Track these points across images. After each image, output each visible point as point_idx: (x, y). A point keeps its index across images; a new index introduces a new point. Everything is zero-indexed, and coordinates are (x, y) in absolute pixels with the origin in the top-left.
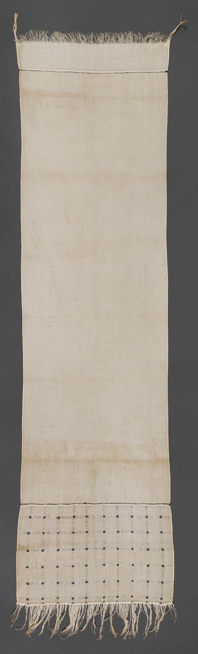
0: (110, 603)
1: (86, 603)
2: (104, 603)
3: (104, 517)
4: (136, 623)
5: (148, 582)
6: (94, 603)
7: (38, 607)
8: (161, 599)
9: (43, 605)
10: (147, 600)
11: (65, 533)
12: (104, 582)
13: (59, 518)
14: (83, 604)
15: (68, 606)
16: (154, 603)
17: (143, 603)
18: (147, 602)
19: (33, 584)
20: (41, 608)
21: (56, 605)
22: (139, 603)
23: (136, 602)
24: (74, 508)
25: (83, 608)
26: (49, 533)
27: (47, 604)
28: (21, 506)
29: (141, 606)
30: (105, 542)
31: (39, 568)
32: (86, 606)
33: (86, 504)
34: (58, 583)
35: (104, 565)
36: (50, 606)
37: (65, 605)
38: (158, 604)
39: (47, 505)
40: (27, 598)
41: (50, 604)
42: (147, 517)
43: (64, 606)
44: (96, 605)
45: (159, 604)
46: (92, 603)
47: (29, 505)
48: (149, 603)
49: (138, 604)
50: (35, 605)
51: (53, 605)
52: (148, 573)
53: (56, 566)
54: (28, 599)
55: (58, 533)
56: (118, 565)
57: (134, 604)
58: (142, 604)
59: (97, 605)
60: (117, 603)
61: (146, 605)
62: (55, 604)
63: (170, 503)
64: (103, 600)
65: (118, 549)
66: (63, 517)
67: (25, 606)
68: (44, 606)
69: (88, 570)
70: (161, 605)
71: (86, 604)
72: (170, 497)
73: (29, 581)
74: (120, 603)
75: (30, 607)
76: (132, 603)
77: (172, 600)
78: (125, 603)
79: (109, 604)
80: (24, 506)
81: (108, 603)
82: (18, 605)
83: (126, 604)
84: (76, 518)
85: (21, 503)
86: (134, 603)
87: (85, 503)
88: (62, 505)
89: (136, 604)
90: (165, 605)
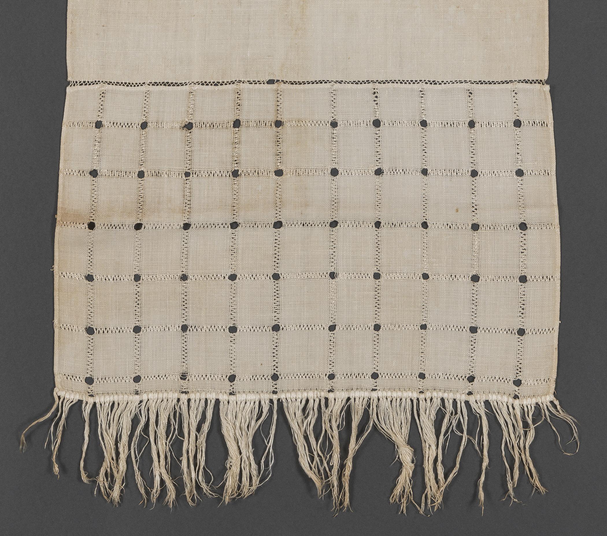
0: (352, 395)
1: (275, 392)
2: (331, 396)
3: (334, 124)
4: (436, 460)
5: (474, 330)
6: (299, 395)
7: (122, 407)
8: (518, 383)
9: (137, 398)
10: (470, 387)
11: (210, 174)
12: (332, 328)
13: (189, 126)
14: (265, 397)
15: (217, 402)
16: (492, 398)
17: (458, 397)
18: (470, 393)
19: (106, 330)
20: (133, 407)
21: (178, 400)
22: (445, 396)
23: (435, 394)
24: (237, 95)
25: (265, 410)
26: (158, 174)
27: (151, 396)
28: (69, 89)
29: (450, 407)
30: (335, 203)
31: (126, 280)
32: (275, 402)
33: (276, 84)
34: (184, 328)
35: (333, 275)
36: (160, 400)
37: (206, 400)
38: (505, 399)
39: (151, 88)
40: (88, 376)
41: (160, 396)
42: (472, 124)
43: (203, 402)
44: (307, 401)
45: (511, 400)
46: (293, 395)
47: (96, 87)
48: (478, 397)
49: (443, 400)
50: (112, 399)
51: (170, 401)
52: (474, 302)
53: (180, 274)
54: (89, 381)
55: (187, 174)
56: (377, 276)
57: (428, 401)
58: (455, 402)
59: (311, 402)
60: (374, 395)
61: (467, 403)
62: (176, 395)
63: (546, 78)
64: (327, 384)
65: (378, 224)
66: (202, 125)
67: (80, 402)
68: (141, 402)
69: (281, 292)
70: (517, 402)
71: (275, 397)
72: (547, 59)
73: (97, 323)
74: (385, 394)
75: (98, 406)
76: (422, 396)
77: (553, 386)
78: (400, 394)
79: (349, 399)
80: (78, 88)
81: (344, 395)
82: (59, 398)
83: (404, 400)
84: (243, 129)
85: (69, 79)
86: (428, 395)
87: (271, 82)
88: (197, 87)
89: (435, 400)
90: (529, 402)
